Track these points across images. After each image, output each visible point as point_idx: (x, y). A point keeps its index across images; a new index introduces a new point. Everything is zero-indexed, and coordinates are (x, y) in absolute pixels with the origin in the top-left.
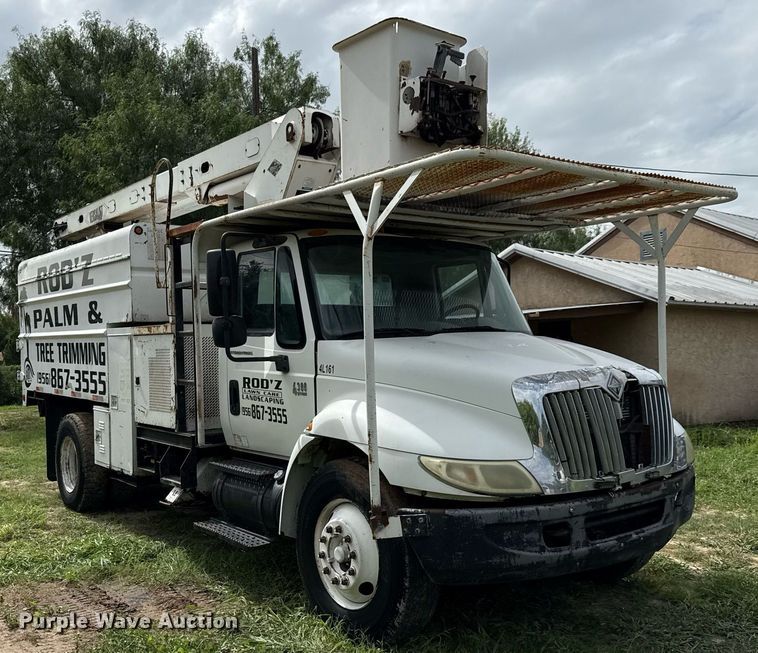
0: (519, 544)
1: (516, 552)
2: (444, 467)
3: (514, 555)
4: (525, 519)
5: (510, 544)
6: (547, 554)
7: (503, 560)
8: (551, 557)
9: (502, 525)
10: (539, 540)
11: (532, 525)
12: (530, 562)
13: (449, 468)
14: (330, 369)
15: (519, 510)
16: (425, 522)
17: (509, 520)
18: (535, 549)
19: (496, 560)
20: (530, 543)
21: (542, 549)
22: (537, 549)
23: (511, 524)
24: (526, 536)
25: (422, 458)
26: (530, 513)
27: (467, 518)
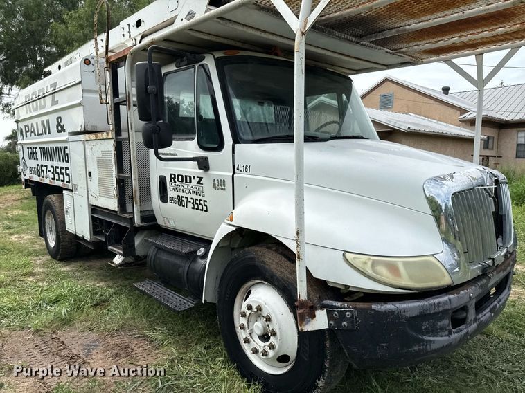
0: (434, 331)
1: (432, 338)
2: (370, 263)
3: (430, 341)
4: (441, 309)
5: (427, 332)
6: (453, 336)
7: (421, 348)
8: (456, 339)
9: (423, 316)
10: (448, 326)
12: (442, 346)
13: (374, 264)
14: (247, 168)
15: (436, 301)
16: (352, 316)
17: (428, 312)
18: (444, 334)
19: (416, 348)
20: (442, 329)
21: (450, 333)
22: (447, 333)
23: (430, 314)
24: (439, 323)
25: (347, 254)
26: (445, 303)
27: (392, 312)
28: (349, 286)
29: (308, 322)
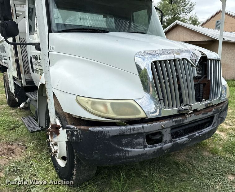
0: (132, 145)
1: (129, 149)
2: (90, 102)
3: (128, 151)
4: (135, 132)
5: (126, 145)
6: (148, 149)
7: (122, 154)
8: (150, 151)
9: (122, 136)
10: (143, 143)
11: (139, 135)
12: (138, 154)
13: (93, 103)
15: (132, 127)
17: (126, 133)
18: (140, 147)
19: (118, 154)
20: (138, 144)
21: (145, 147)
22: (142, 147)
23: (127, 135)
24: (135, 141)
25: (78, 97)
26: (139, 129)
27: (100, 132)
28: (82, 117)
29: (55, 137)
